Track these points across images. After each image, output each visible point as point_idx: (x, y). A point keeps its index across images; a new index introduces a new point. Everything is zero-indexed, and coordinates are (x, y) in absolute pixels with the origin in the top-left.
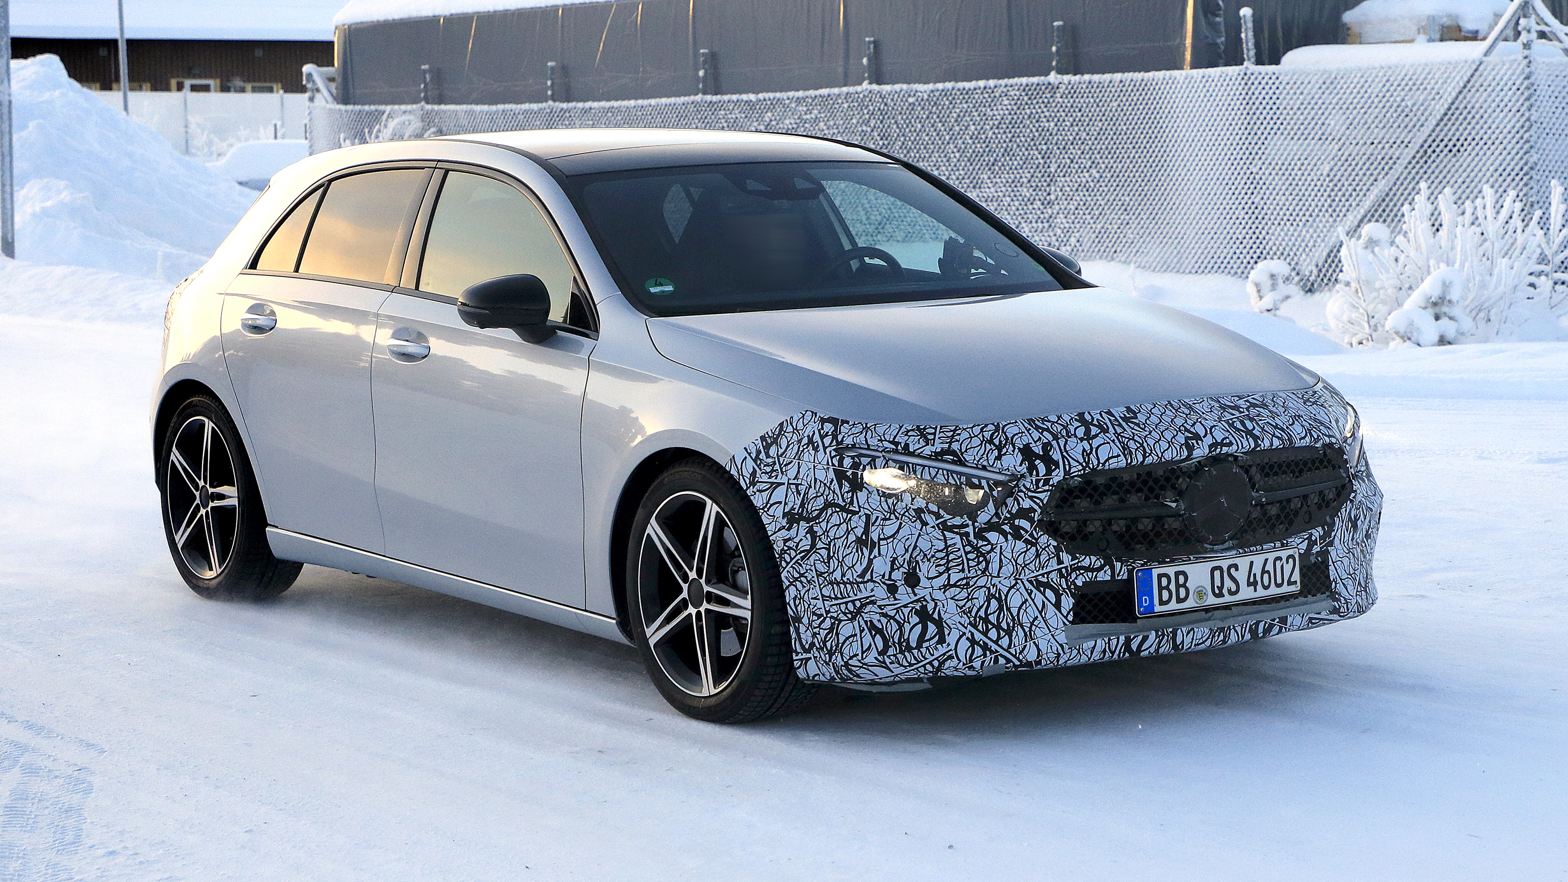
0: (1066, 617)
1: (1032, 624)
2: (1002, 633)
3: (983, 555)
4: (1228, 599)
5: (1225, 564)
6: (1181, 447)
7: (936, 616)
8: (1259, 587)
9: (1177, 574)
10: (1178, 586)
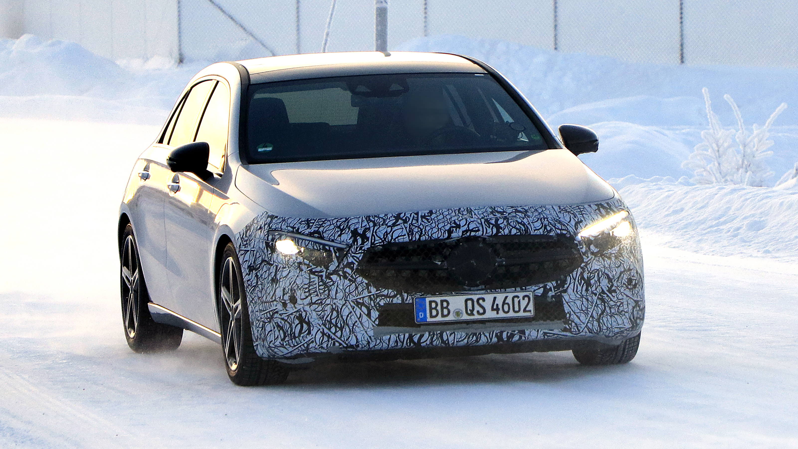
0: (374, 322)
1: (354, 325)
2: (338, 329)
3: (327, 287)
4: (476, 317)
5: (475, 298)
6: (445, 231)
7: (307, 320)
8: (501, 311)
9: (442, 302)
10: (442, 308)
